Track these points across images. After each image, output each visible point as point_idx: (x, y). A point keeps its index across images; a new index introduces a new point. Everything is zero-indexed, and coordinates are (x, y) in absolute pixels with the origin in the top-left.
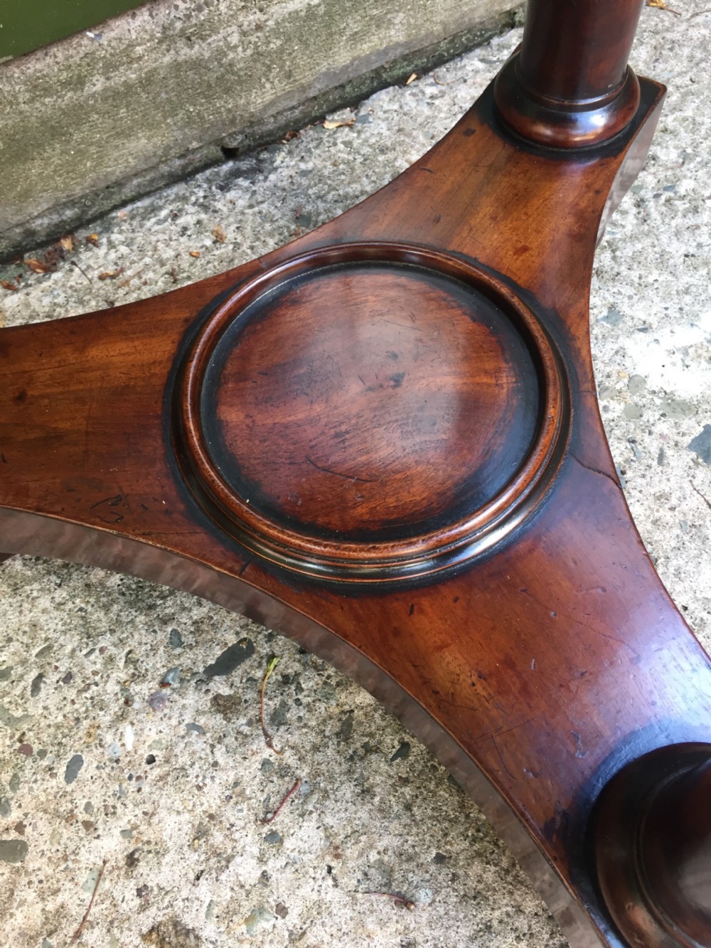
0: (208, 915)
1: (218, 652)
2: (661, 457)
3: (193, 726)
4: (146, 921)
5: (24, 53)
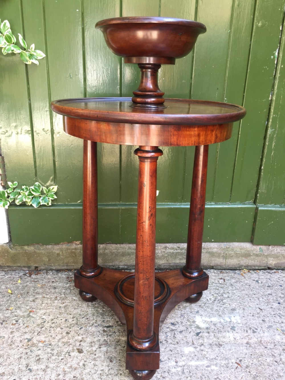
0: (86, 350)
1: (108, 325)
2: (190, 333)
3: (99, 331)
4: (78, 347)
5: (130, 243)
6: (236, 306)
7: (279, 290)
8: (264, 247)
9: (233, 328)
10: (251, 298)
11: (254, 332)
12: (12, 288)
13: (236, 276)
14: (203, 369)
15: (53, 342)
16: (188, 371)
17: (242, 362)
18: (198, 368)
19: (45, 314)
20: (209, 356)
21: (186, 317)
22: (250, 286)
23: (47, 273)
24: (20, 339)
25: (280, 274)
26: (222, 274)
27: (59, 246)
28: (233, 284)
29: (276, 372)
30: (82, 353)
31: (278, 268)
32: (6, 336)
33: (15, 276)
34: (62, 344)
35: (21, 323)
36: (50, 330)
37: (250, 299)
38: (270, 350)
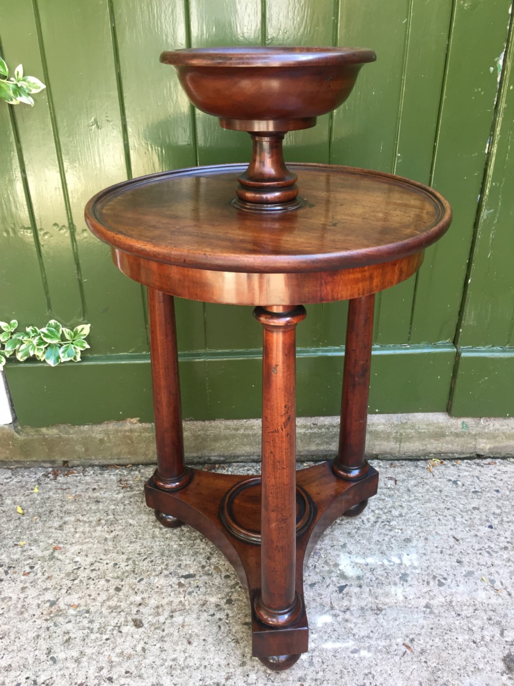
0: (148, 623)
1: (187, 573)
2: (328, 586)
3: (171, 585)
4: (135, 617)
5: (228, 418)
6: (412, 532)
7: (494, 500)
8: (470, 421)
9: (404, 577)
10: (441, 517)
11: (441, 584)
12: (24, 503)
13: (418, 472)
14: (346, 657)
15: (93, 606)
16: (320, 660)
17: (415, 643)
18: (337, 654)
19: (79, 553)
20: (358, 632)
21: (323, 556)
22: (441, 491)
23: (84, 471)
24: (36, 602)
25: (498, 468)
26: (392, 469)
27: (102, 426)
28: (411, 489)
29: (473, 662)
30: (141, 627)
31: (496, 456)
32: (14, 597)
33: (29, 480)
34: (108, 611)
35: (39, 572)
36: (87, 584)
37: (439, 519)
38: (465, 620)
